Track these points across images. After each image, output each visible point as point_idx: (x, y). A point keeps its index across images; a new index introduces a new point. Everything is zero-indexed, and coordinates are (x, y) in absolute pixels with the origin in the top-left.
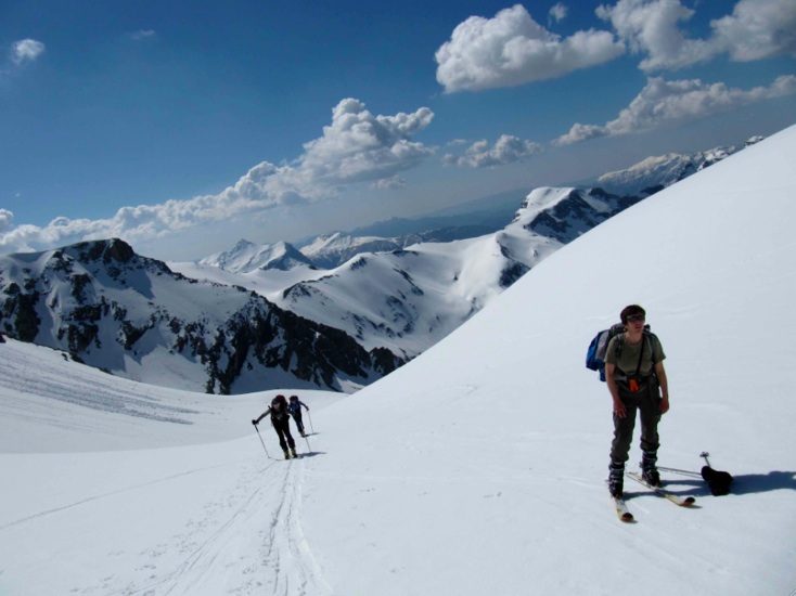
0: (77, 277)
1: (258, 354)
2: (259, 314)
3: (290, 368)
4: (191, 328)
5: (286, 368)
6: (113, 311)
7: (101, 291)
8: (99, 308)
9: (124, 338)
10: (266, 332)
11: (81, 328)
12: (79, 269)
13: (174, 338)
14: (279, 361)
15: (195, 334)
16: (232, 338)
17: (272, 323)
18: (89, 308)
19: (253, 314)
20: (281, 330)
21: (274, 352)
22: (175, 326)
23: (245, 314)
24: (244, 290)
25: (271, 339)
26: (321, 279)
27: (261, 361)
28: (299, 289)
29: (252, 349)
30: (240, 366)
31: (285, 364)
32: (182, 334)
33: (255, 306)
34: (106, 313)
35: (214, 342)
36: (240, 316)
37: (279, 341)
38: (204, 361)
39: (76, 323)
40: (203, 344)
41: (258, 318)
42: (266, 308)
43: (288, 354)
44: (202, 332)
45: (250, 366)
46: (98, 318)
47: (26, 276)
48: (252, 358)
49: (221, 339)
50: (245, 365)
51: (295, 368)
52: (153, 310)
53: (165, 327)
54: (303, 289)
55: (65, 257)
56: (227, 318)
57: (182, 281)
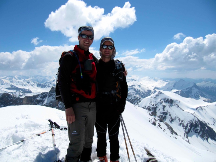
0: (164, 105)
1: (194, 129)
2: (195, 121)
3: (200, 134)
4: (182, 121)
5: (199, 134)
6: (169, 114)
7: (167, 109)
8: (167, 113)
9: (170, 120)
10: (196, 125)
11: (163, 116)
12: (164, 104)
13: (179, 122)
14: (198, 132)
15: (183, 123)
16: (189, 125)
17: (198, 124)
18: (165, 112)
19: (194, 121)
20: (199, 126)
21: (197, 130)
22: (179, 120)
23: (193, 120)
24: (193, 115)
25: (197, 127)
26: (206, 106)
27: (194, 131)
28: (200, 108)
29: (192, 128)
30: (190, 131)
31: (199, 133)
32: (181, 122)
33: (195, 119)
34: (168, 114)
35: (186, 125)
36: (192, 121)
37: (199, 128)
38: (184, 129)
39: (163, 115)
40: (184, 125)
41: (195, 122)
42: (197, 120)
43: (200, 131)
44: (184, 122)
45: (192, 132)
46: (166, 115)
47: (155, 103)
48: (192, 130)
49: (187, 125)
50: (191, 131)
51: (201, 135)
52: (176, 116)
53: (177, 119)
54: (201, 108)
55: (162, 100)
56: (189, 120)
57: (181, 110)
